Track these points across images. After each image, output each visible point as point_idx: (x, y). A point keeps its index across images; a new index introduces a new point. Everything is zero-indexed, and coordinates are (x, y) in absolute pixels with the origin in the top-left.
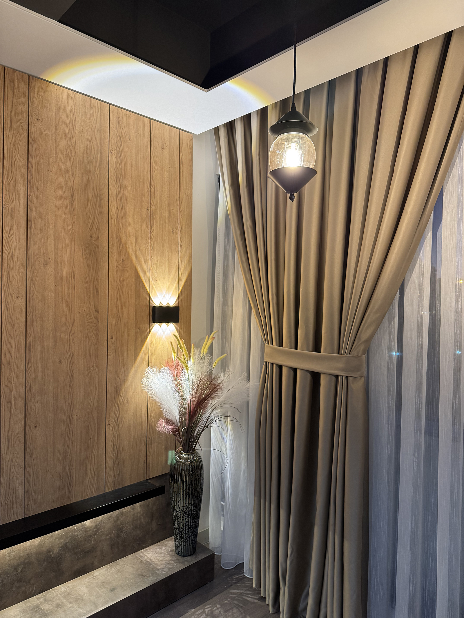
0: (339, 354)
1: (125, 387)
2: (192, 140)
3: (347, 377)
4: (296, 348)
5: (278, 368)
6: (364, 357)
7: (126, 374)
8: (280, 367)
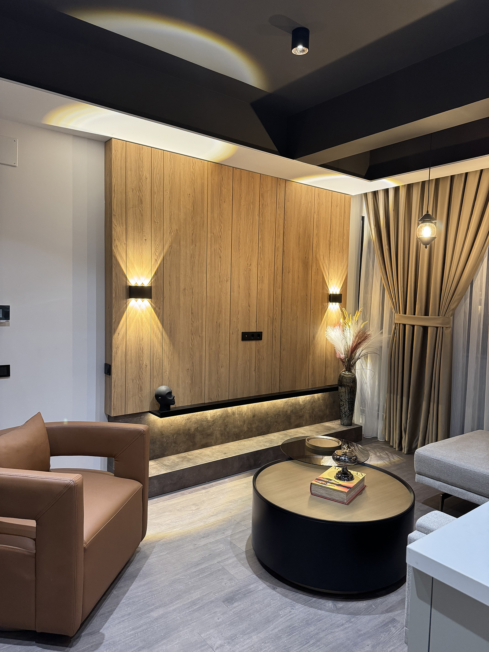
0: (439, 316)
1: (317, 336)
2: (350, 199)
3: (443, 327)
4: (414, 314)
5: (403, 326)
6: (452, 318)
7: (317, 329)
8: (404, 325)
